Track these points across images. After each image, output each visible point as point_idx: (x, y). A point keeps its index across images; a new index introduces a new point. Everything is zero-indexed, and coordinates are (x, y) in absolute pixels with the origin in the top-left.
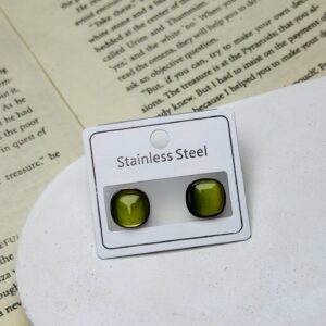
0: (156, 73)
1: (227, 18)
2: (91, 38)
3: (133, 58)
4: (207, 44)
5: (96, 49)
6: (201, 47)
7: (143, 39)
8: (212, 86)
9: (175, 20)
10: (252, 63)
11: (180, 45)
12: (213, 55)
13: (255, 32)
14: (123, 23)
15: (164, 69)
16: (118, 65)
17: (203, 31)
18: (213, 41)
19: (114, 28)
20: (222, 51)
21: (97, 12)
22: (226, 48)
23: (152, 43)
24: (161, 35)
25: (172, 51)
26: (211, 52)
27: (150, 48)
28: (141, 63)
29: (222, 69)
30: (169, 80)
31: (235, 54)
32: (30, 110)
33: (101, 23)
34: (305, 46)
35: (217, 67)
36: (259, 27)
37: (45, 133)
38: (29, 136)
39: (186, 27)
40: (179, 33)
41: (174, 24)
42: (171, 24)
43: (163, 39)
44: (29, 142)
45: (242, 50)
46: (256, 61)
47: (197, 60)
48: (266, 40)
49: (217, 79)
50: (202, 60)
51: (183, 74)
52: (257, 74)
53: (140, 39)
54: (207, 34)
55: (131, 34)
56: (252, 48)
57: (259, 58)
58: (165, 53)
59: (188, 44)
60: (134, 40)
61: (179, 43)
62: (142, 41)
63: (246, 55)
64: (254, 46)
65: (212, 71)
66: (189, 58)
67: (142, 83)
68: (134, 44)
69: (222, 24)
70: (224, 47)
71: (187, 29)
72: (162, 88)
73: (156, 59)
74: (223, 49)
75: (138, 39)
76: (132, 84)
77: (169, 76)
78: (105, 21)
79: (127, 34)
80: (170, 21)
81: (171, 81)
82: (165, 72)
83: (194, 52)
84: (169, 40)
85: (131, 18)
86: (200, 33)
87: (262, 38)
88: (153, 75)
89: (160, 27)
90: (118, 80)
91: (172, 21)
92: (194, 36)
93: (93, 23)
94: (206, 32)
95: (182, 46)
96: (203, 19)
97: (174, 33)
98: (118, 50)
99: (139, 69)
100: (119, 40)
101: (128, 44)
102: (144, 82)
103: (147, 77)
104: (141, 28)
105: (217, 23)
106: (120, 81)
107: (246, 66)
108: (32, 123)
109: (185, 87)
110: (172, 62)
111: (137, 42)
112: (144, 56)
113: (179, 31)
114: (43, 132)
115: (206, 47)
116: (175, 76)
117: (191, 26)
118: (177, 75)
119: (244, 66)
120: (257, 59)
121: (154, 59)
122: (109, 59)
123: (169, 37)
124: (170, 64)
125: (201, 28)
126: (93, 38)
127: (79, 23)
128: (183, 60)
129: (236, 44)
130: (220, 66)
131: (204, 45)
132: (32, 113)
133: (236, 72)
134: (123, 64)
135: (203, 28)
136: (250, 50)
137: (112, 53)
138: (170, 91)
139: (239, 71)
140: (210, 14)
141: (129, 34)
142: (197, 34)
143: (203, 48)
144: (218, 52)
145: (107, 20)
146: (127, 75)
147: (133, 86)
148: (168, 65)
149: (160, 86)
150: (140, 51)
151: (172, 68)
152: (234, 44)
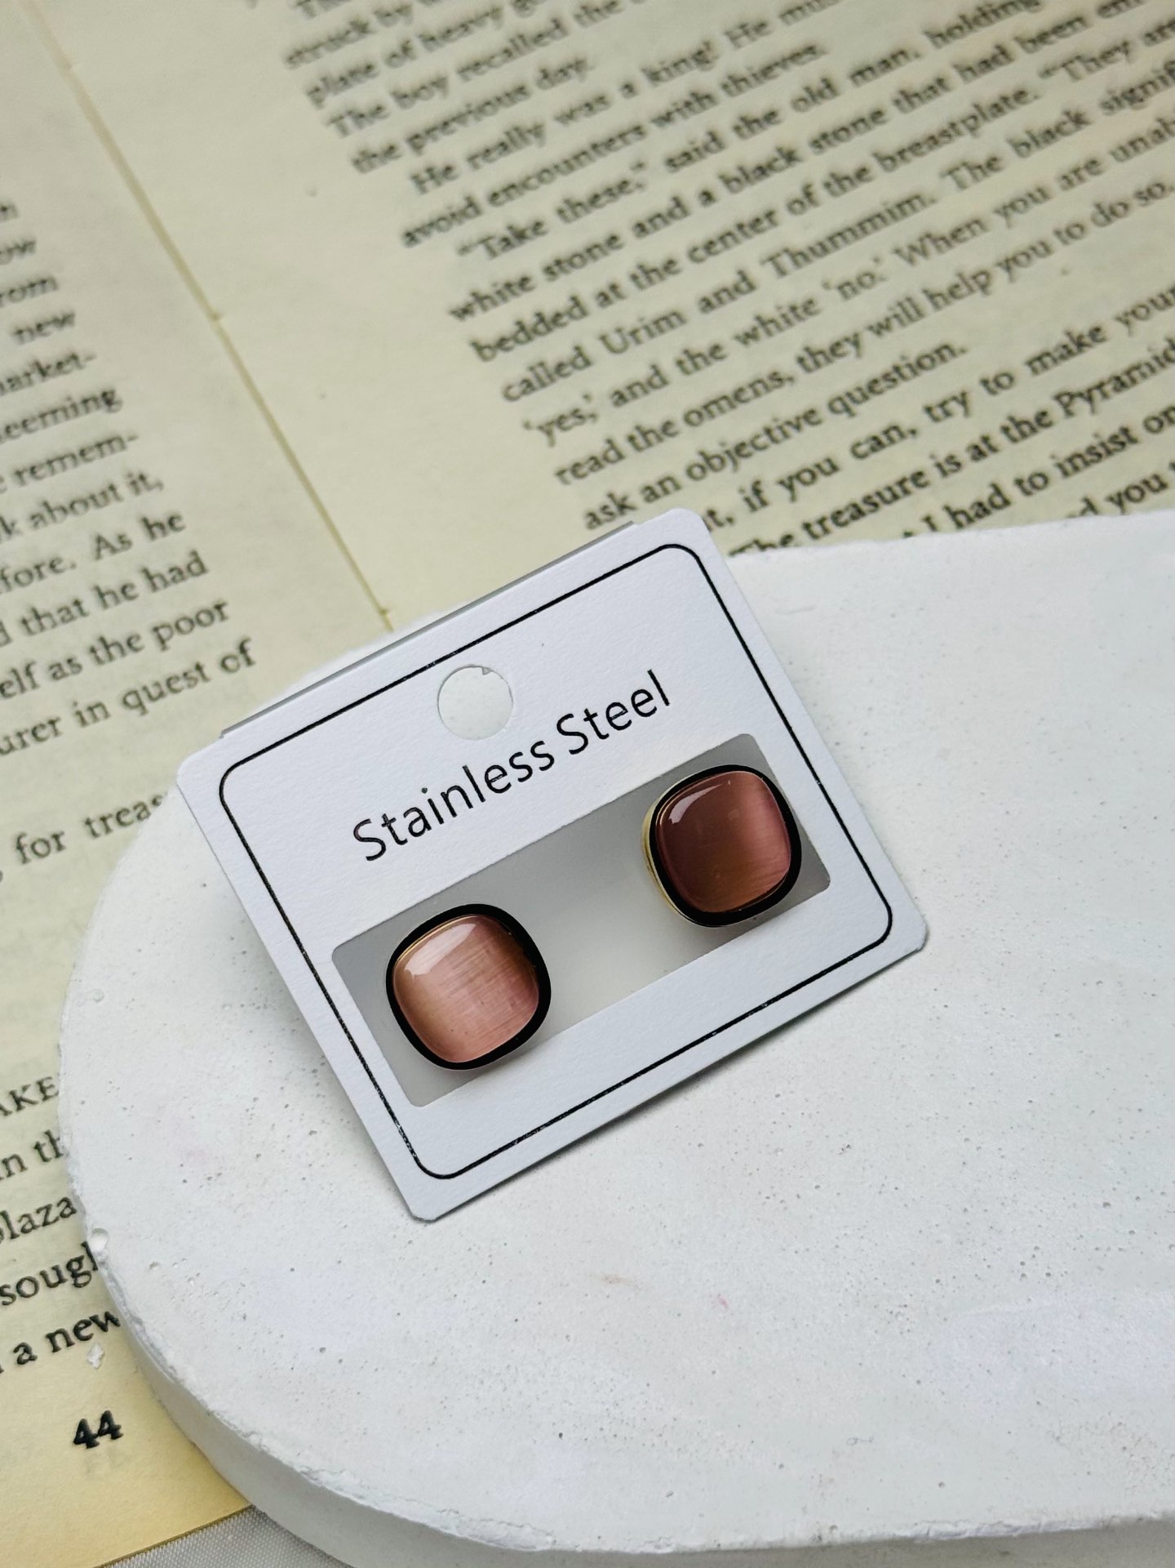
0: (707, 464)
1: (1009, 264)
2: (461, 299)
3: (620, 398)
4: (919, 366)
5: (479, 348)
6: (894, 376)
7: (669, 321)
9: (800, 257)
10: (1095, 454)
11: (812, 359)
12: (938, 411)
13: (1113, 330)
14: (591, 252)
15: (740, 451)
16: (560, 421)
17: (907, 312)
18: (943, 353)
19: (555, 268)
20: (978, 396)
21: (494, 197)
22: (995, 384)
23: (702, 345)
24: (739, 314)
25: (777, 379)
26: (934, 398)
27: (691, 361)
28: (653, 421)
29: (971, 468)
30: (756, 497)
31: (1028, 413)
32: (196, 566)
33: (507, 243)
35: (951, 459)
36: (1134, 313)
37: (249, 662)
38: (186, 671)
39: (840, 288)
40: (813, 309)
41: (795, 274)
42: (782, 272)
43: (748, 329)
44: (186, 692)
45: (1058, 398)
46: (1111, 446)
47: (876, 427)
48: (1154, 364)
49: (947, 509)
50: (895, 428)
51: (814, 476)
52: (1111, 499)
53: (656, 322)
54: (920, 323)
55: (620, 296)
56: (1096, 394)
57: (1123, 438)
58: (751, 386)
59: (842, 355)
60: (630, 323)
61: (807, 349)
62: (662, 331)
63: (1073, 420)
64: (1108, 388)
65: (933, 474)
66: (845, 415)
67: (648, 500)
68: (629, 339)
69: (984, 288)
70: (985, 382)
71: (845, 296)
72: (727, 527)
73: (713, 408)
74: (982, 390)
75: (647, 322)
76: (608, 502)
77: (758, 483)
78: (521, 236)
79: (604, 299)
80: (779, 259)
81: (764, 503)
82: (744, 463)
83: (866, 390)
84: (769, 333)
85: (627, 235)
86: (896, 316)
87: (1142, 355)
88: (697, 471)
89: (737, 278)
90: (556, 480)
91: (785, 261)
92: (871, 328)
93: (475, 239)
94: (920, 314)
95: (818, 365)
96: (911, 261)
97: (793, 309)
98: (565, 360)
99: (640, 440)
100: (572, 317)
101: (603, 338)
102: (657, 496)
103: (669, 479)
104: (661, 278)
105: (966, 283)
106: (565, 482)
107: (1068, 467)
108: (203, 617)
109: (817, 529)
110: (773, 425)
111: (642, 334)
112: (665, 389)
113: (810, 302)
114: (241, 659)
115: (915, 373)
116: (782, 483)
117: (861, 284)
118: (790, 478)
119: (1060, 466)
120: (1114, 439)
121: (706, 407)
122: (524, 393)
123: (772, 321)
124: (768, 431)
125: (901, 299)
126: (471, 299)
127: (418, 236)
128: (818, 423)
129: (1035, 371)
130: (964, 456)
131: (909, 366)
132: (203, 577)
133: (1027, 485)
134: (580, 417)
135: (909, 300)
136: (1090, 399)
137: (540, 370)
138: (757, 542)
139: (1039, 481)
140: (941, 243)
141: (611, 295)
142: (882, 320)
143: (903, 377)
144: (960, 398)
145: (529, 233)
146: (592, 462)
147: (613, 508)
148: (757, 437)
149: (721, 516)
150: (651, 372)
151: (773, 447)
152: (1028, 370)
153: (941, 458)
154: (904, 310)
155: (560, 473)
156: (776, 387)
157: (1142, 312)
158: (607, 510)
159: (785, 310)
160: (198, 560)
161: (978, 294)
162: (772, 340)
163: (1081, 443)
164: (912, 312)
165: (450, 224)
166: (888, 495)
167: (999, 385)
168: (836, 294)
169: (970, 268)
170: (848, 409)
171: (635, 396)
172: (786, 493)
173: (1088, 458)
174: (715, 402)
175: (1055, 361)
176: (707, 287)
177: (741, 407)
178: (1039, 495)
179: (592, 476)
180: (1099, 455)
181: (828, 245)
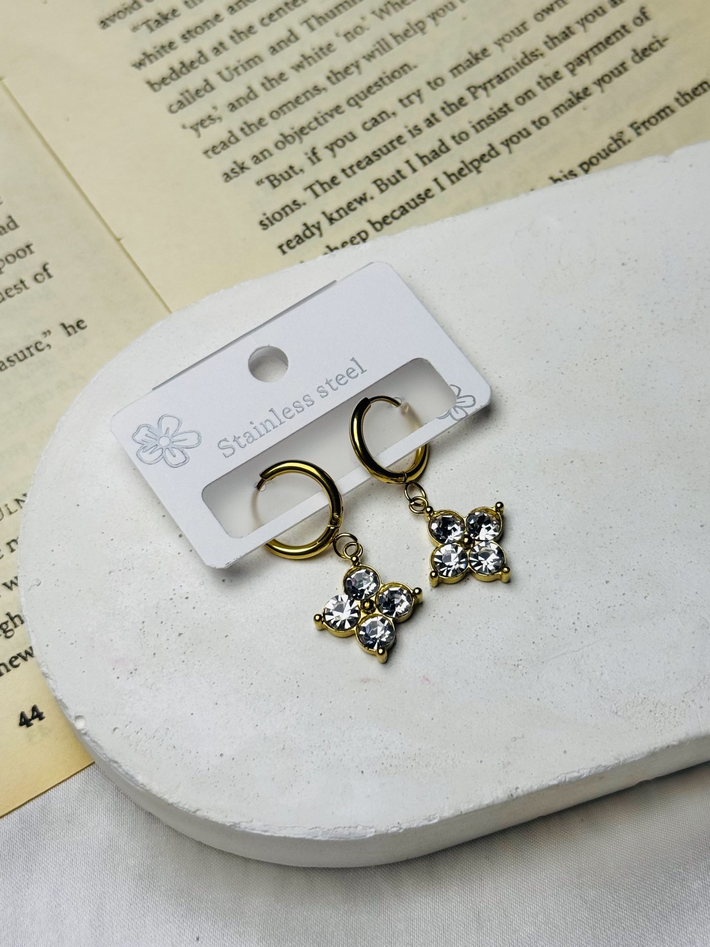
0: (285, 140)
1: (434, 16)
2: (137, 57)
3: (233, 107)
4: (392, 77)
5: (151, 85)
6: (380, 83)
7: (253, 61)
8: (406, 170)
9: (321, 19)
10: (491, 119)
11: (335, 77)
12: (405, 101)
13: (493, 49)
14: (206, 25)
15: (302, 131)
16: (202, 123)
17: (382, 47)
18: (405, 68)
19: (187, 35)
20: (426, 91)
22: (435, 83)
23: (273, 73)
24: (292, 54)
25: (317, 89)
26: (403, 94)
27: (269, 83)
28: (253, 118)
29: (427, 131)
30: (314, 156)
31: (453, 99)
32: (12, 224)
33: (158, 23)
34: (600, 82)
35: (416, 128)
36: (503, 39)
37: (50, 276)
38: (15, 284)
39: (345, 35)
40: (332, 49)
41: (319, 29)
42: (312, 29)
43: (298, 63)
44: (17, 296)
45: (469, 89)
46: (500, 114)
47: (374, 113)
48: (517, 67)
49: (417, 155)
50: (384, 112)
51: (344, 143)
52: (502, 143)
53: (247, 62)
54: (391, 52)
55: (225, 49)
56: (488, 86)
57: (505, 109)
58: (304, 94)
59: (352, 73)
60: (232, 63)
61: (331, 72)
62: (251, 67)
63: (477, 101)
64: (494, 82)
65: (407, 137)
66: (356, 107)
67: (256, 163)
68: (234, 72)
69: (422, 30)
70: (429, 83)
71: (349, 40)
72: (301, 175)
73: (285, 108)
74: (428, 88)
75: (241, 63)
76: (234, 166)
77: (314, 148)
78: (166, 18)
79: (217, 51)
80: (310, 21)
81: (319, 160)
82: (304, 138)
83: (365, 92)
84: (310, 64)
85: (225, 14)
86: (377, 50)
87: (511, 63)
88: (280, 145)
89: (288, 34)
90: (204, 157)
91: (313, 22)
92: (364, 57)
93: (140, 23)
94: (390, 48)
95: (338, 80)
96: (381, 18)
97: (321, 49)
98: (199, 88)
99: (247, 130)
100: (200, 62)
101: (219, 73)
102: (260, 161)
103: (265, 150)
104: (247, 37)
105: (411, 27)
106: (209, 157)
107: (478, 127)
108: (20, 253)
109: (349, 172)
110: (318, 116)
111: (240, 69)
112: (258, 100)
113: (329, 45)
114: (45, 274)
115: (391, 81)
116: (327, 147)
117: (356, 33)
118: (332, 144)
119: (474, 127)
120: (500, 110)
121: (280, 108)
122: (180, 108)
123: (310, 57)
124: (316, 119)
125: (379, 39)
126: (142, 57)
127: (108, 22)
128: (343, 112)
129: (455, 76)
130: (422, 125)
131: (388, 77)
132: (17, 230)
133: (457, 139)
134: (212, 119)
135: (383, 40)
136: (485, 89)
137: (186, 95)
138: (317, 181)
139: (464, 136)
140: (396, 6)
141: (221, 49)
142: (369, 52)
143: (385, 84)
144: (417, 93)
145: (170, 16)
146: (222, 145)
147: (237, 170)
148: (310, 123)
149: (297, 169)
150: (248, 91)
151: (320, 128)
152: (450, 75)
153: (411, 127)
154: (381, 46)
155: (206, 152)
156: (318, 94)
157: (507, 38)
158: (234, 171)
159: (317, 50)
160: (13, 221)
161: (420, 34)
162: (311, 68)
163: (483, 113)
164: (385, 46)
165: (125, 14)
166: (384, 150)
167: (436, 84)
168: (343, 39)
169: (414, 19)
170: (357, 104)
171: (241, 105)
172: (329, 153)
173: (488, 121)
174: (284, 105)
175: (465, 69)
176: (273, 40)
177: (300, 107)
178: (464, 144)
179: (223, 152)
180: (493, 119)
181: (336, 11)
